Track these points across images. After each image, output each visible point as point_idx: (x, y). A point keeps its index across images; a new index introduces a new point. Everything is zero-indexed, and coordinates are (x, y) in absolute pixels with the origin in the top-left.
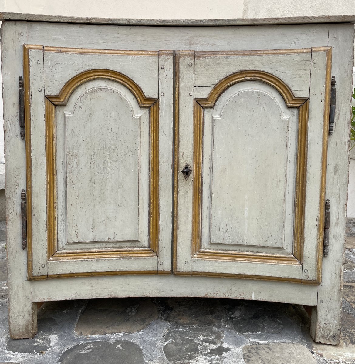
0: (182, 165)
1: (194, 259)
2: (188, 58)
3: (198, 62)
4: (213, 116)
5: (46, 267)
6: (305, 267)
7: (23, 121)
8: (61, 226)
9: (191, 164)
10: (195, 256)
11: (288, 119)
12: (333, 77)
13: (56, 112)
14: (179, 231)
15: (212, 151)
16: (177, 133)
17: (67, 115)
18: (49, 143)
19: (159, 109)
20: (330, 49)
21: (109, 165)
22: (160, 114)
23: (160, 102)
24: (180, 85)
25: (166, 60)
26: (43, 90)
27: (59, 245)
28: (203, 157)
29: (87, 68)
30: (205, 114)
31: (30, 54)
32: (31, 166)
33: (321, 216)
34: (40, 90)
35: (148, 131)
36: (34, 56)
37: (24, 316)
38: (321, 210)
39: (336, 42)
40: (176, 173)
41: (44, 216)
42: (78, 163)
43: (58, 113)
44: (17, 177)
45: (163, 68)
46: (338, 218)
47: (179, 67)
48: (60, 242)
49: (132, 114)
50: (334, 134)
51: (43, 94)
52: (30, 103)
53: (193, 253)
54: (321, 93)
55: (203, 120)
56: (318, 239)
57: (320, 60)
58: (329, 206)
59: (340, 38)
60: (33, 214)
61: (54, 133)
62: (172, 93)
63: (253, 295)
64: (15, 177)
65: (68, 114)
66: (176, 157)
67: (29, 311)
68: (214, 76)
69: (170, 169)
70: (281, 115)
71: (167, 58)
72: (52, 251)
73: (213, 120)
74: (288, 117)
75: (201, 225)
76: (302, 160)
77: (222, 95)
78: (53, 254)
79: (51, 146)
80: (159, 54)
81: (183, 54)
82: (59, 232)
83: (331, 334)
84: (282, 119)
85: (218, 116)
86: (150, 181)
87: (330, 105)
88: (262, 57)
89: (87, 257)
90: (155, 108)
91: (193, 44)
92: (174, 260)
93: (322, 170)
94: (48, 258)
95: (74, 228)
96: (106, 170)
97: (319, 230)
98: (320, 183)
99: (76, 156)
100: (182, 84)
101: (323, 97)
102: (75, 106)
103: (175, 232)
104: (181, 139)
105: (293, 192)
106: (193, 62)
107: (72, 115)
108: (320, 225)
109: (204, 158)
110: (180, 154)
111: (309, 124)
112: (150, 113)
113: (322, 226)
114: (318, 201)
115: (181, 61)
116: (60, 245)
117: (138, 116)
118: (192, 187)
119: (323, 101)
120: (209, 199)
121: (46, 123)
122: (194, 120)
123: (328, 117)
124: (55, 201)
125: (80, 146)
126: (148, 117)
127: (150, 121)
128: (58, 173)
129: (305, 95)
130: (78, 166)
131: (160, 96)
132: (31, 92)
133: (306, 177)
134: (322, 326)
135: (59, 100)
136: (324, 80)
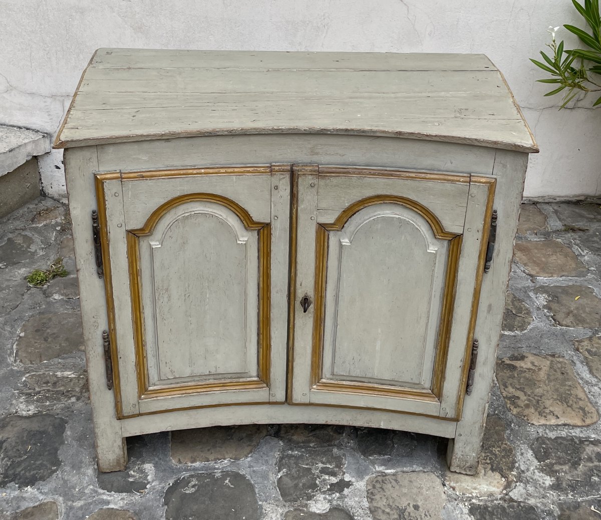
0: (300, 295)
1: (313, 391)
2: (310, 177)
3: (322, 182)
4: (342, 241)
5: (137, 407)
6: (443, 405)
7: (100, 261)
8: (151, 362)
9: (311, 294)
10: (315, 387)
11: (434, 252)
12: (495, 212)
13: (139, 242)
14: (295, 364)
15: (339, 279)
16: (293, 261)
17: (154, 247)
18: (134, 279)
19: (271, 234)
20: (493, 182)
21: (208, 296)
22: (273, 239)
23: (273, 226)
24: (299, 208)
25: (280, 180)
26: (123, 224)
27: (150, 381)
28: (326, 283)
29: (178, 194)
30: (330, 236)
31: (105, 187)
32: (113, 308)
33: (466, 357)
34: (119, 225)
35: (257, 255)
36: (110, 189)
37: (114, 451)
38: (467, 352)
39: (503, 170)
40: (292, 303)
41: (132, 357)
42: (169, 297)
43: (141, 243)
44: (95, 317)
45: (276, 188)
46: (487, 358)
47: (297, 186)
48: (151, 378)
49: (236, 238)
50: (490, 271)
51: (123, 229)
52: (108, 240)
53: (311, 384)
54: (478, 231)
55: (328, 243)
56: (461, 380)
57: (480, 194)
58: (477, 347)
59: (508, 166)
60: (119, 357)
61: (138, 268)
62: (289, 216)
63: (382, 424)
64: (94, 317)
65: (155, 245)
66: (292, 286)
67: (119, 446)
68: (343, 199)
69: (285, 299)
70: (426, 246)
71: (282, 177)
72: (143, 388)
73: (341, 246)
74: (436, 249)
75: (323, 355)
76: (449, 298)
77: (353, 217)
78: (144, 390)
79: (136, 282)
80: (271, 171)
81: (303, 172)
82: (149, 368)
83: (468, 465)
84: (429, 251)
85: (347, 240)
86: (259, 309)
87: (489, 243)
88: (406, 182)
89: (184, 392)
90: (266, 232)
91: (317, 154)
92: (289, 391)
93: (472, 311)
94: (140, 397)
95: (168, 364)
96: (205, 301)
97: (463, 371)
98: (468, 325)
99: (167, 290)
100: (301, 207)
101: (480, 235)
102: (164, 235)
103: (290, 364)
104: (299, 267)
105: (437, 327)
106: (316, 181)
107: (160, 246)
108: (464, 366)
109: (328, 284)
110: (298, 283)
111: (460, 263)
112: (258, 235)
113: (467, 367)
114: (465, 343)
115: (300, 180)
116: (152, 381)
117: (243, 241)
118: (312, 319)
119: (480, 240)
120: (333, 328)
121: (129, 260)
122: (316, 246)
123: (484, 256)
124: (143, 339)
125: (171, 279)
126: (257, 239)
127: (258, 243)
128: (144, 307)
129: (458, 230)
130: (169, 300)
131: (273, 220)
132: (108, 229)
133: (452, 317)
134: (458, 457)
135: (144, 232)
136: (483, 217)
